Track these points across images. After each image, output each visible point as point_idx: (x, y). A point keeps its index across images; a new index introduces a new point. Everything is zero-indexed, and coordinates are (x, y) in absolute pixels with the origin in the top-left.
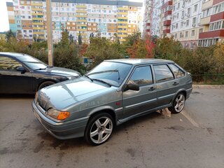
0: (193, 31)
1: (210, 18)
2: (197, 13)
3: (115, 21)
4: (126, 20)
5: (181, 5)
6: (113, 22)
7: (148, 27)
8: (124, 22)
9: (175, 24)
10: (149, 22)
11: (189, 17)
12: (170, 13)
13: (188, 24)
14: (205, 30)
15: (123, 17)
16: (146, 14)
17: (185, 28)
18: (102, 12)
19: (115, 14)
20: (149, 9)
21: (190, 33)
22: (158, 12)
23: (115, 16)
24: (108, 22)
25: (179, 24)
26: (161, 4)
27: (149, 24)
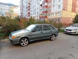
0: (37, 16)
1: (42, 12)
2: (38, 10)
3: (8, 11)
4: (13, 11)
5: (33, 8)
6: (7, 12)
7: (22, 14)
8: (12, 12)
9: (31, 14)
10: (22, 12)
11: (35, 11)
12: (29, 10)
13: (35, 14)
14: (41, 16)
15: (12, 10)
16: (21, 10)
17: (35, 15)
18: (2, 8)
19: (8, 9)
20: (22, 8)
21: (36, 17)
22: (25, 9)
23: (8, 10)
24: (5, 11)
25: (33, 14)
26: (26, 7)
27: (22, 13)
